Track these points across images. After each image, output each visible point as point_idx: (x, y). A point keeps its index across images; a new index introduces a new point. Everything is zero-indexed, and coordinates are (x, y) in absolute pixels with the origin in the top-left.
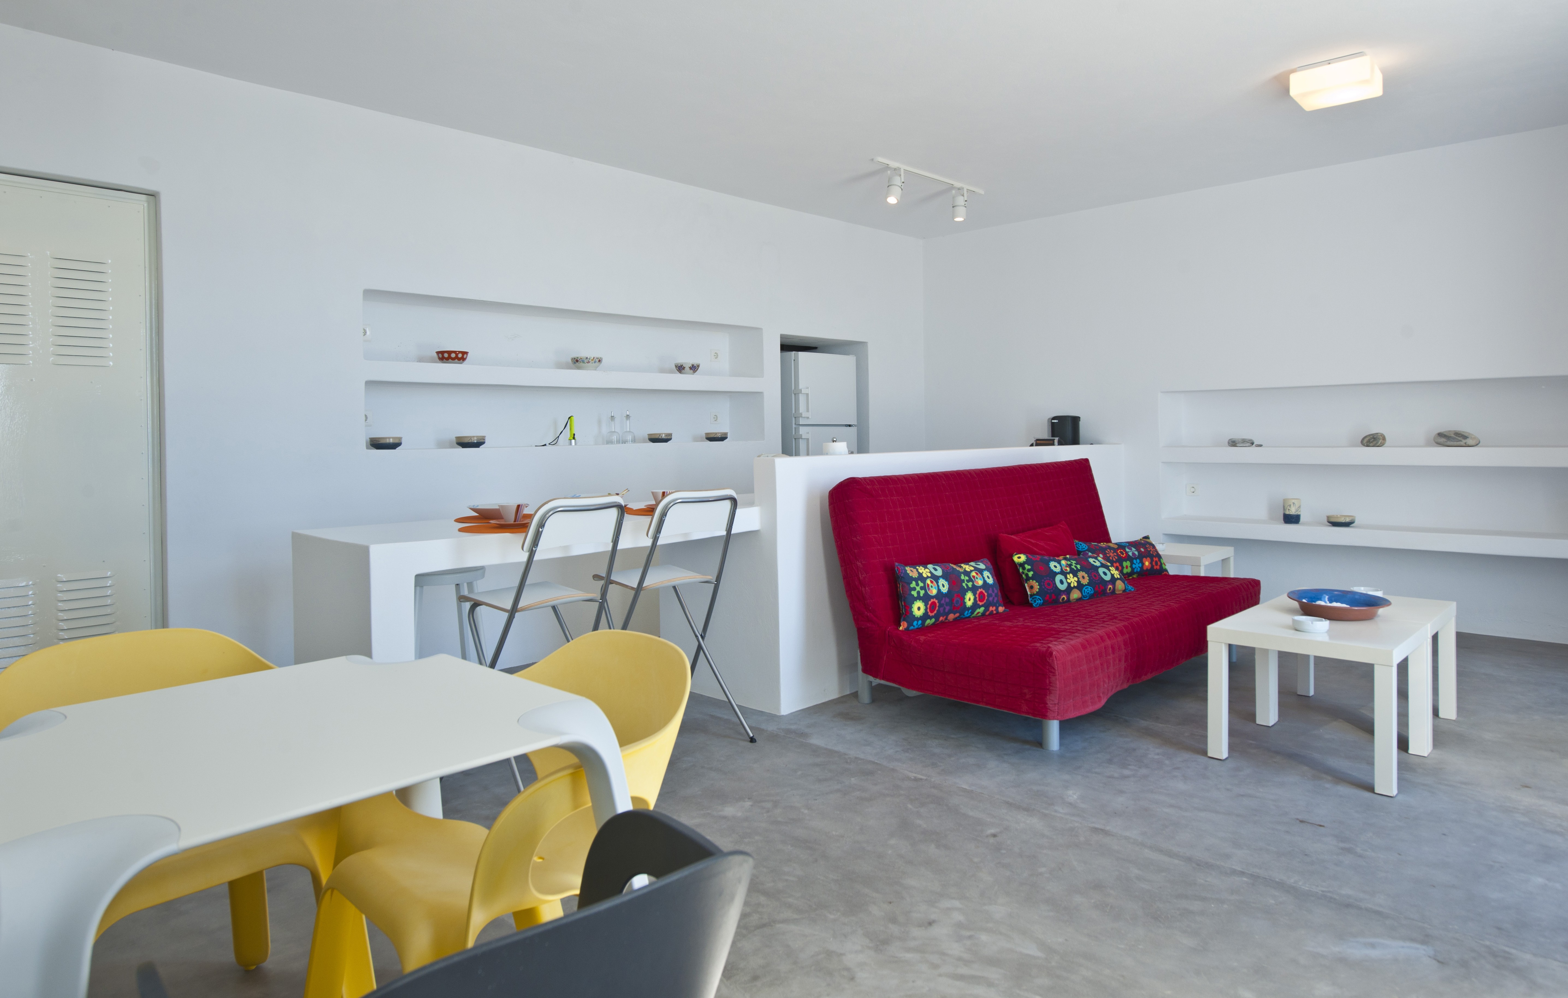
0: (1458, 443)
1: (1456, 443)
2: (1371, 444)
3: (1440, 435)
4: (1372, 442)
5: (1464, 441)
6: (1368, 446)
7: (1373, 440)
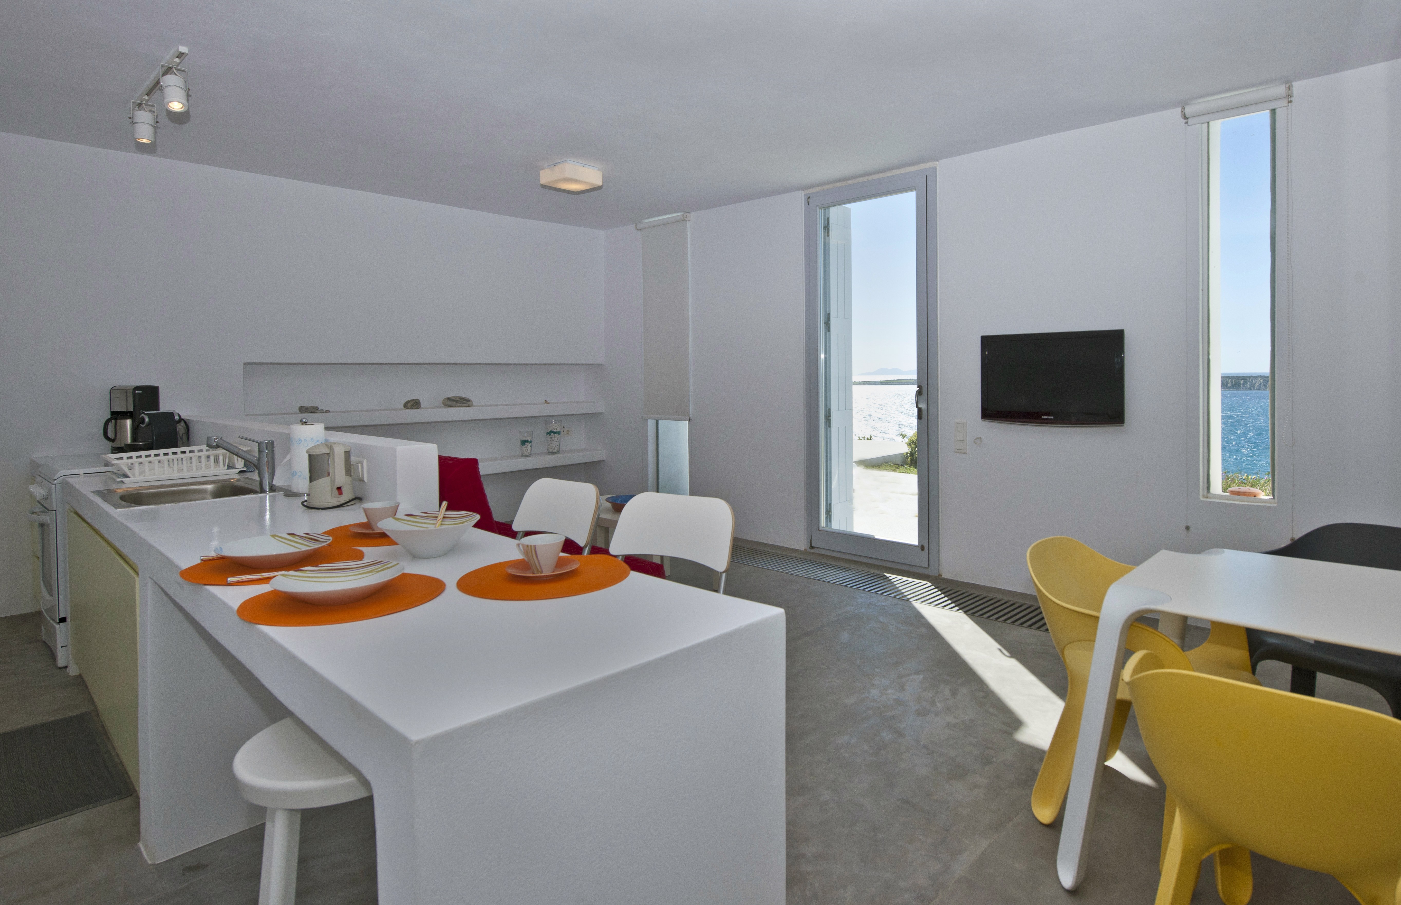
0: (465, 405)
1: (463, 405)
2: (415, 407)
3: (449, 399)
4: (415, 406)
5: (468, 403)
6: (411, 409)
7: (414, 404)
